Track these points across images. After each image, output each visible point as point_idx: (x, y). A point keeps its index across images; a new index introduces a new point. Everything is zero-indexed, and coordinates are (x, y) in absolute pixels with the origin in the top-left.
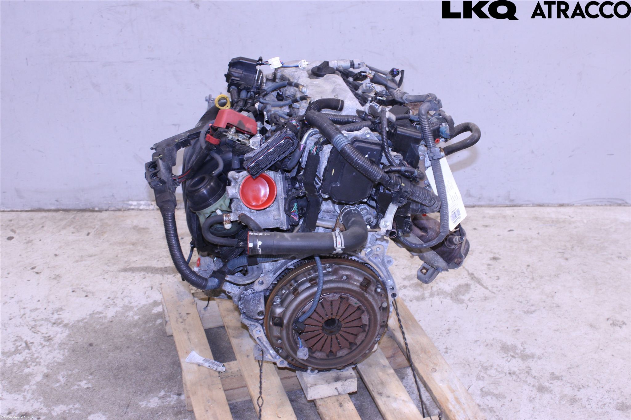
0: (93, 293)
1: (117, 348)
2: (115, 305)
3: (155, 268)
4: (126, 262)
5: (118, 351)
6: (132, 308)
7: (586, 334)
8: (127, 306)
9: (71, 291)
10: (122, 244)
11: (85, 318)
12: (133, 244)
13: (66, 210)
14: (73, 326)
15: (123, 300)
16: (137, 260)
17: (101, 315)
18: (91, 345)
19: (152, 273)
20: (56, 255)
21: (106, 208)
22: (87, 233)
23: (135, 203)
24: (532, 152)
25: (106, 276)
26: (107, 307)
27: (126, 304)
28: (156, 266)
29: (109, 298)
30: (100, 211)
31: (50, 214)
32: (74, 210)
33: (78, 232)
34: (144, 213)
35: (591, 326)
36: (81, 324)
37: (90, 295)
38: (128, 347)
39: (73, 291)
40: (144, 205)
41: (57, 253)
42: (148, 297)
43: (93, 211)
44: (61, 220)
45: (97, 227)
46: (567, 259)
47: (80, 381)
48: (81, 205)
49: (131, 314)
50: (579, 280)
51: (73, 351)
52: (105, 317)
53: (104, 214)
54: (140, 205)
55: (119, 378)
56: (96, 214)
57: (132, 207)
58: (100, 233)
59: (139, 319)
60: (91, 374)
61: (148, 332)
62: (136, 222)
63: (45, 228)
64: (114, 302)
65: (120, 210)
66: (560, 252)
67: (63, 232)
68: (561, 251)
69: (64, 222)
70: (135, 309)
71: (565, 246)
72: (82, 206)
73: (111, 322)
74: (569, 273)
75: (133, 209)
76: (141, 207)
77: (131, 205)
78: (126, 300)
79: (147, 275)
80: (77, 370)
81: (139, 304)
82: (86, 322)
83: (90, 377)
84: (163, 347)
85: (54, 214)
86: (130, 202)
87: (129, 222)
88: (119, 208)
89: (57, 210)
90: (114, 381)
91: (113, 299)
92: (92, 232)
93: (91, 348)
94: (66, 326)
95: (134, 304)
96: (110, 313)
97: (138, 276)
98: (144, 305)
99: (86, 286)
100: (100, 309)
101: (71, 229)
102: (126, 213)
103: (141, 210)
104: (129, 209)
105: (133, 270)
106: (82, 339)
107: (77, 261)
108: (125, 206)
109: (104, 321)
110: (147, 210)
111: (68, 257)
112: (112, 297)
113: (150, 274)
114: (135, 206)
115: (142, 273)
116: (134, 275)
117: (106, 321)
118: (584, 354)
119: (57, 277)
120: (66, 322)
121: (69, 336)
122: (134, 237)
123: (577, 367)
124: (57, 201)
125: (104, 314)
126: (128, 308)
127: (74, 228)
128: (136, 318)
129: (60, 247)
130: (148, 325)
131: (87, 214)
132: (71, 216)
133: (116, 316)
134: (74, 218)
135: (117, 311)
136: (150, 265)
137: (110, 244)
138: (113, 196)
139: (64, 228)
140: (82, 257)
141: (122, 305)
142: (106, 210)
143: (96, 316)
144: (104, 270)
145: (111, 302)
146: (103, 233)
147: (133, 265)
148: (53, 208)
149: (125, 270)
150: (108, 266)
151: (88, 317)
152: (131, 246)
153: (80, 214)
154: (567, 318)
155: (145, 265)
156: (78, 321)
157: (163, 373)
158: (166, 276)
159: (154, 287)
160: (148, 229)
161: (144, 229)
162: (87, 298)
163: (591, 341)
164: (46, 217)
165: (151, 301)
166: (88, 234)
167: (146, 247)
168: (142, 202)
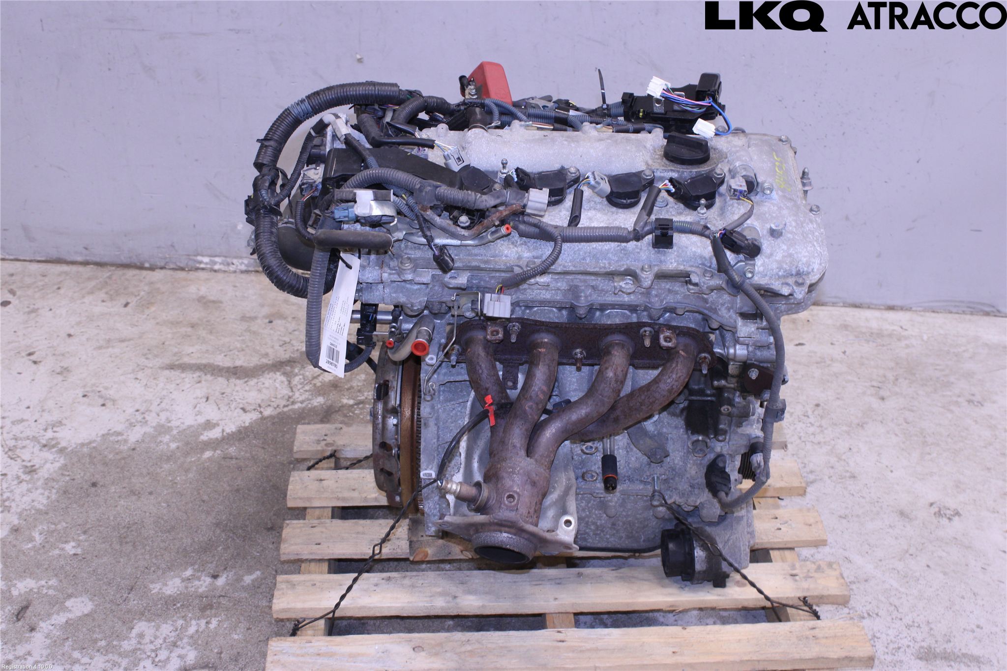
0: (114, 401)
1: (133, 492)
2: (145, 422)
3: (219, 366)
4: (175, 354)
5: (134, 498)
6: (170, 429)
7: (890, 526)
8: (163, 426)
9: (81, 395)
10: (175, 323)
11: (95, 441)
12: (193, 326)
13: (100, 264)
14: (72, 451)
15: (158, 415)
16: (193, 353)
17: (120, 438)
18: (94, 485)
19: (212, 374)
20: (70, 335)
21: (162, 264)
22: (124, 302)
23: (206, 260)
24: (847, 218)
25: (140, 375)
26: (132, 425)
27: (163, 421)
28: (221, 364)
29: (137, 411)
30: (152, 268)
31: (74, 269)
32: (112, 265)
33: (112, 299)
34: (220, 276)
35: (902, 514)
36: (85, 450)
37: (109, 404)
38: (151, 493)
39: (84, 396)
40: (220, 264)
41: (72, 332)
42: (199, 413)
43: (141, 268)
44: (89, 279)
45: (142, 293)
46: (883, 399)
47: (66, 542)
48: (122, 258)
49: (166, 438)
50: (896, 435)
51: (65, 492)
52: (126, 441)
53: (158, 275)
54: (215, 263)
55: (126, 543)
56: (144, 273)
57: (202, 266)
58: (145, 304)
59: (178, 448)
60: (85, 532)
61: (187, 471)
62: (203, 291)
63: (62, 291)
64: (144, 418)
65: (182, 269)
66: (873, 386)
67: (88, 299)
68: (875, 384)
69: (93, 283)
70: (175, 432)
71: (885, 376)
72: (124, 259)
73: (134, 449)
74: (882, 422)
75: (203, 269)
76: (216, 267)
77: (201, 262)
78: (163, 416)
79: (204, 377)
80: (64, 524)
81: (183, 423)
82: (94, 448)
83: (82, 537)
84: (205, 498)
85: (81, 269)
86: (199, 258)
87: (193, 289)
88: (182, 265)
89: (86, 263)
90: (118, 547)
91: (143, 413)
92: (133, 301)
93: (93, 489)
94: (62, 451)
95: (173, 424)
96: (135, 436)
97: (189, 377)
98: (190, 427)
99: (106, 388)
100: (119, 428)
101: (102, 295)
102: (193, 275)
103: (215, 271)
104: (197, 269)
105: (184, 367)
106: (82, 475)
107: (100, 348)
108: (191, 263)
109: (122, 447)
110: (225, 271)
111: (88, 339)
112: (142, 409)
113: (209, 377)
114: (206, 264)
115: (198, 374)
116: (183, 375)
117: (126, 447)
118: (881, 560)
119: (64, 371)
120: (63, 444)
121: (64, 467)
122: (196, 314)
123: (866, 581)
124: (86, 249)
125: (124, 437)
126: (162, 429)
127: (107, 293)
128: (173, 446)
129: (78, 323)
130: (189, 460)
131: (131, 273)
132: (104, 273)
133: (143, 441)
134: (110, 277)
135: (145, 433)
136: (211, 361)
137: (157, 323)
138: (173, 246)
139: (91, 292)
140: (109, 341)
141: (154, 424)
142: (162, 268)
143: (112, 438)
144: (138, 365)
145: (139, 417)
146: (150, 304)
147: (186, 360)
148: (79, 259)
149: (171, 367)
150: (147, 359)
151: (99, 439)
152: (189, 329)
153: (120, 272)
154: (864, 498)
155: (204, 361)
156: (83, 445)
157: (196, 539)
158: (233, 380)
159: (210, 398)
160: (221, 302)
161: (214, 302)
162: (104, 408)
163: (896, 538)
164: (66, 273)
165: (201, 420)
166: (126, 305)
167: (211, 333)
168: (217, 259)
